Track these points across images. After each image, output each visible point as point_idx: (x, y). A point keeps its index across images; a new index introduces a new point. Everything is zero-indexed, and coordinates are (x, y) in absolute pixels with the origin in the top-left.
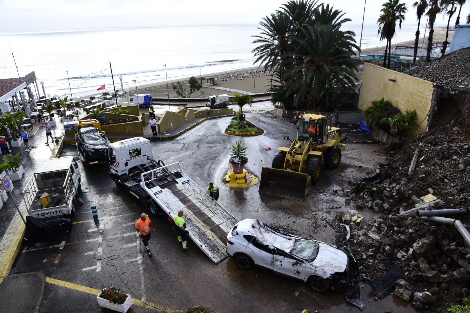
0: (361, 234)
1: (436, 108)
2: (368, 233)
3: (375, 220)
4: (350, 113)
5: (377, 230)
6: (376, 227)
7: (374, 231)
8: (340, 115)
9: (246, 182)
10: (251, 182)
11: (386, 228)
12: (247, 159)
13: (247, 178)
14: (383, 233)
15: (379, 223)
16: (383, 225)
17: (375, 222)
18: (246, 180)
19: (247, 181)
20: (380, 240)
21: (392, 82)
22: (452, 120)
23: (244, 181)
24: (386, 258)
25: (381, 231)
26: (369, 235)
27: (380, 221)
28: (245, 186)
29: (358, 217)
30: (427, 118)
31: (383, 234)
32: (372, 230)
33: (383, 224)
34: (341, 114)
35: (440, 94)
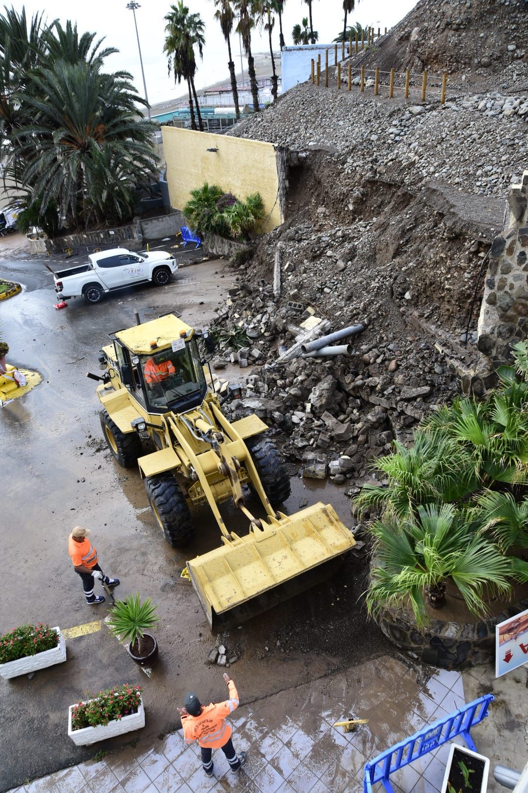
0: (233, 408)
1: (287, 183)
2: (243, 403)
3: (247, 380)
4: (160, 220)
5: (254, 394)
6: (251, 389)
7: (250, 397)
8: (145, 226)
9: (19, 386)
10: (27, 383)
11: (266, 386)
12: (6, 345)
13: (18, 378)
14: (263, 395)
15: (253, 381)
16: (260, 384)
17: (248, 383)
18: (17, 383)
19: (20, 384)
20: (263, 408)
21: (214, 153)
22: (312, 197)
23: (14, 386)
24: (278, 430)
25: (260, 393)
26: (246, 406)
27: (255, 379)
28: (19, 393)
29: (222, 384)
30: (278, 202)
31: (265, 397)
32: (248, 396)
33: (260, 381)
34: (147, 224)
35: (287, 160)
